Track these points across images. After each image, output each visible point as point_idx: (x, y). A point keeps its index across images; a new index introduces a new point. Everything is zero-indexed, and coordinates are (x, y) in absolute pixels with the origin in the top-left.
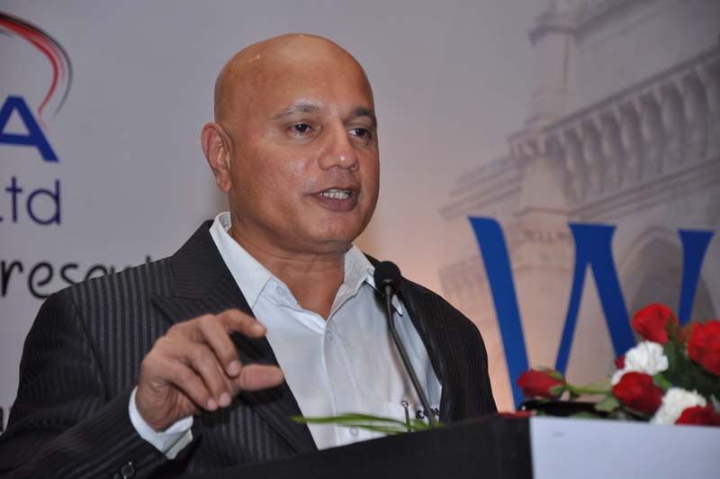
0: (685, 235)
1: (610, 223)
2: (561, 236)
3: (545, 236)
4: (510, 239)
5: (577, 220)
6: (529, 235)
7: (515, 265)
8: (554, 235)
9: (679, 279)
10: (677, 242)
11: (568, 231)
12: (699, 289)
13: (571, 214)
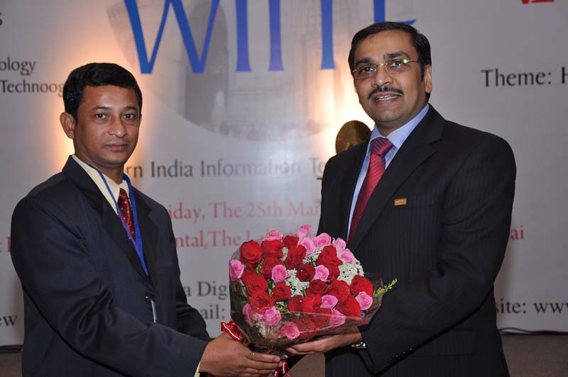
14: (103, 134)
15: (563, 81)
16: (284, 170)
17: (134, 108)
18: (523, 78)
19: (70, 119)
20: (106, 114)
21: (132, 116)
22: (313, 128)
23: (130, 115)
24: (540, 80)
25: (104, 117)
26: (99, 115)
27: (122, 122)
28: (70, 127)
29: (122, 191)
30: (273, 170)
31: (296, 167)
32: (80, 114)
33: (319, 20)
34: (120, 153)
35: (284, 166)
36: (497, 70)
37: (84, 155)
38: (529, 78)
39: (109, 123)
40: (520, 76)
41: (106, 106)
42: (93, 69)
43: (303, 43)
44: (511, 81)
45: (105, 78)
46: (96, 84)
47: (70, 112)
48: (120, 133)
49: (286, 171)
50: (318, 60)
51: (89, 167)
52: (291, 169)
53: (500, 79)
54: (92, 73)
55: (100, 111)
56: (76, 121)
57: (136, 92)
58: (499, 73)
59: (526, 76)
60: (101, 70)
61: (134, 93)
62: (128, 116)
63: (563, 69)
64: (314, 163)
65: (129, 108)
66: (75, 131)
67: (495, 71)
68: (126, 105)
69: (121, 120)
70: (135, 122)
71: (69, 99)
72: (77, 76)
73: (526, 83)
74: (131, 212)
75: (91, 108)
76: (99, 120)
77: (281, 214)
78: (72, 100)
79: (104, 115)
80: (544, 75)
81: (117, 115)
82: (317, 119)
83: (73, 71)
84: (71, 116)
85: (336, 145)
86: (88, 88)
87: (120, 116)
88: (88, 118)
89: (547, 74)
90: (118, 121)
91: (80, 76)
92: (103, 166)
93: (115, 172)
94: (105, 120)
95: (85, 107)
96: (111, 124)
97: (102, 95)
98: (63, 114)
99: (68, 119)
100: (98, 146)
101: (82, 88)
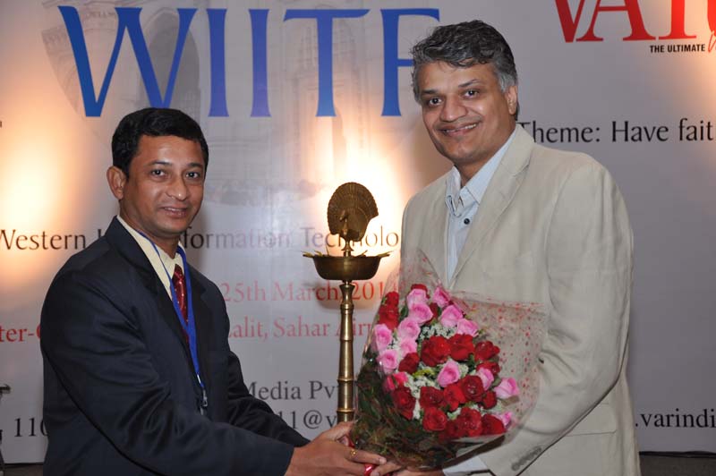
0: (181, 11)
1: (139, 6)
2: (111, 14)
3: (102, 14)
4: (81, 17)
5: (119, 6)
6: (93, 14)
7: (84, 29)
8: (107, 14)
9: (177, 31)
10: (177, 14)
11: (115, 11)
12: (188, 37)
13: (116, 3)
14: (159, 195)
15: (614, 140)
16: (268, 242)
17: (199, 165)
18: (566, 133)
19: (119, 175)
20: (165, 171)
21: (196, 175)
22: (306, 189)
23: (193, 174)
24: (587, 136)
25: (162, 174)
26: (156, 171)
27: (184, 182)
28: (119, 184)
29: (177, 268)
30: (255, 242)
31: (284, 238)
32: (133, 168)
33: (315, 54)
34: (179, 221)
35: (268, 238)
36: (534, 123)
37: (135, 220)
38: (573, 133)
39: (168, 182)
40: (562, 131)
41: (166, 161)
42: (151, 116)
43: (296, 81)
44: (551, 137)
45: (167, 125)
46: (156, 134)
47: (120, 167)
48: (180, 195)
49: (272, 244)
50: (313, 104)
51: (140, 236)
52: (278, 241)
53: (538, 134)
54: (150, 121)
55: (157, 167)
56: (128, 176)
57: (202, 145)
58: (537, 127)
59: (569, 131)
60: (162, 117)
61: (199, 147)
62: (192, 175)
63: (614, 123)
64: (307, 233)
65: (193, 165)
66: (125, 190)
67: (532, 125)
68: (190, 162)
69: (183, 180)
70: (200, 182)
71: (120, 151)
72: (131, 123)
73: (570, 140)
74: (186, 295)
75: (147, 163)
76: (155, 178)
77: (264, 299)
78: (124, 151)
79: (163, 173)
80: (591, 131)
81: (178, 173)
82: (312, 179)
83: (126, 117)
84: (121, 171)
85: (328, 213)
86: (145, 139)
87: (182, 175)
88: (142, 175)
89: (594, 130)
90: (179, 181)
91: (135, 123)
92: (156, 235)
93: (170, 243)
94: (164, 179)
95: (140, 161)
96: (171, 184)
97: (161, 148)
98: (110, 168)
99: (117, 175)
100: (152, 209)
101: (137, 138)
